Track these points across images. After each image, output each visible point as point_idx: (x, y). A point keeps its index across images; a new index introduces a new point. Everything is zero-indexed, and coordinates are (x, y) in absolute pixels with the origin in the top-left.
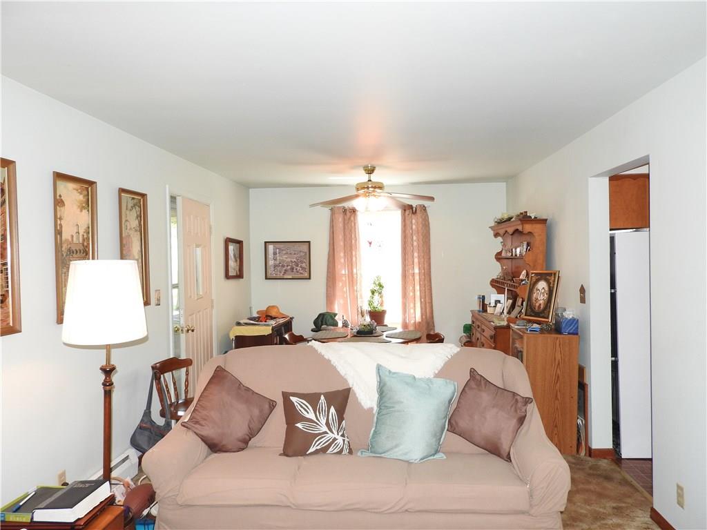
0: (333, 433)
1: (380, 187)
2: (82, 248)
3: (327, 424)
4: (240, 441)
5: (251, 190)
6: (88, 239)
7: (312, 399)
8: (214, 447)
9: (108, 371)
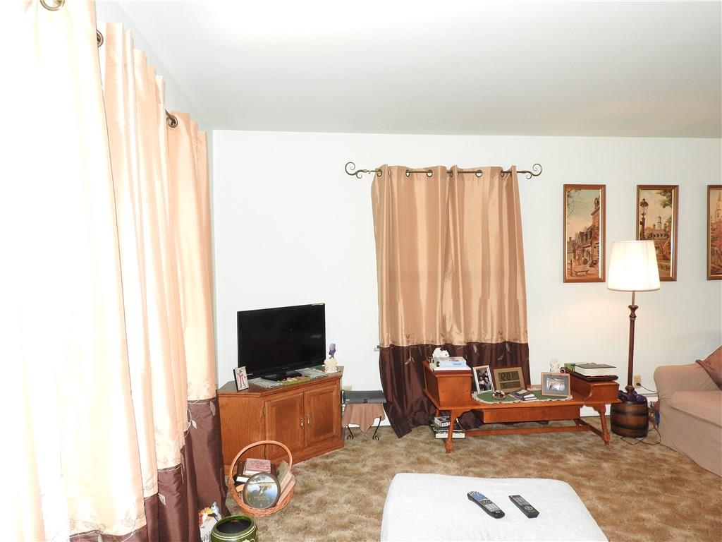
6: (670, 226)
8: (720, 386)
9: (633, 308)
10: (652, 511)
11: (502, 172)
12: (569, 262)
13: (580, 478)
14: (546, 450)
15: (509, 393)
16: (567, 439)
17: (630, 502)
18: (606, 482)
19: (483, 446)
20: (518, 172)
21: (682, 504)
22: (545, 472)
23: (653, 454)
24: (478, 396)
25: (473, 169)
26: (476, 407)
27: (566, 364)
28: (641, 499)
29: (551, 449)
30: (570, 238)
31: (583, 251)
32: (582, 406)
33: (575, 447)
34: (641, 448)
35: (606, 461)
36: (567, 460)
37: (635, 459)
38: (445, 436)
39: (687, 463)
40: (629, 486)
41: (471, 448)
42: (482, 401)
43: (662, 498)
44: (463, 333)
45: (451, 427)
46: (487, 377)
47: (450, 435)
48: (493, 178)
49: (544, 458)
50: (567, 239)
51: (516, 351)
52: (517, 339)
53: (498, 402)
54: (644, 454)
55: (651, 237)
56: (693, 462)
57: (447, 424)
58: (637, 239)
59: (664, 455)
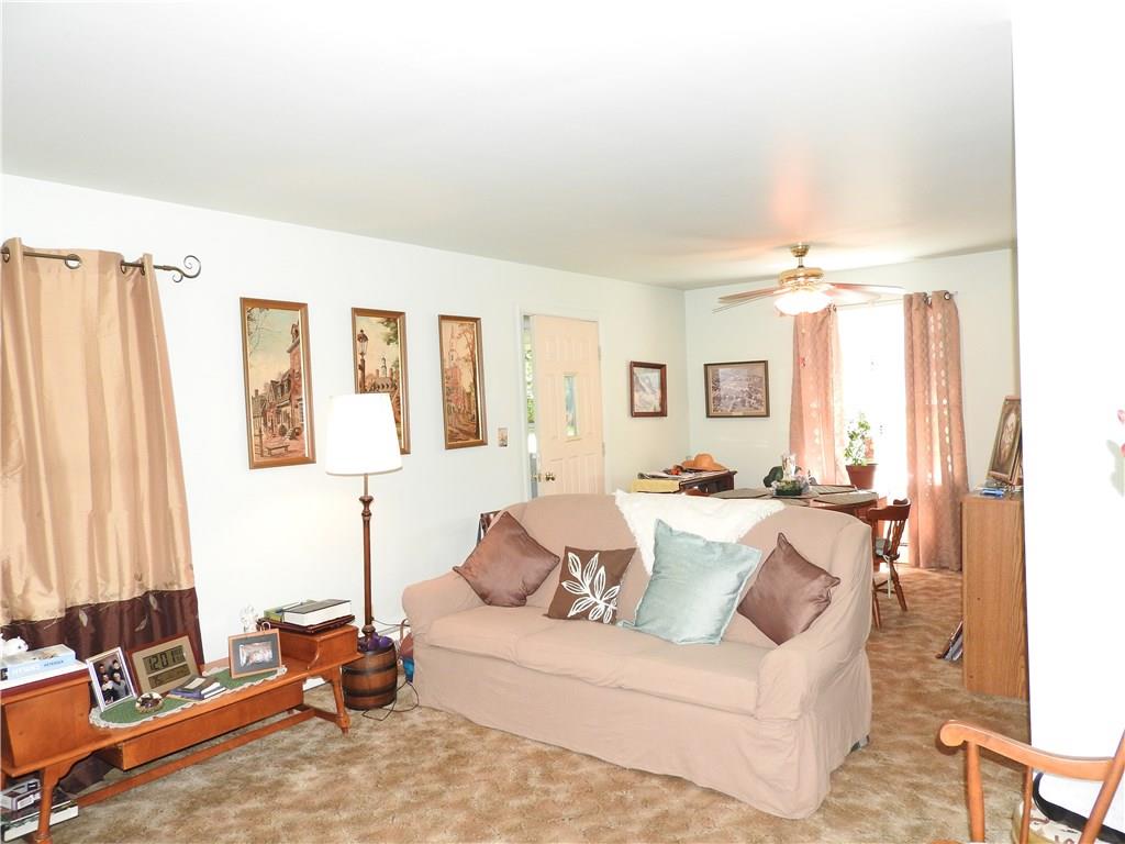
0: (594, 596)
1: (817, 274)
2: (389, 382)
3: (591, 586)
4: (512, 595)
5: (687, 293)
6: (397, 372)
7: (585, 556)
8: (486, 598)
9: (367, 502)
10: (444, 826)
11: (123, 263)
12: (257, 433)
13: (322, 812)
14: (249, 780)
15: (168, 693)
16: (279, 746)
17: (409, 825)
18: (364, 802)
19: (121, 816)
20: (156, 267)
21: (476, 795)
22: (259, 827)
23: (414, 726)
24: (104, 716)
25: (59, 251)
26: (105, 743)
27: (267, 613)
28: (421, 811)
29: (258, 774)
30: (257, 391)
31: (278, 413)
32: (304, 680)
33: (298, 756)
34: (396, 721)
35: (353, 763)
36: (291, 786)
37: (392, 745)
38: (31, 826)
39: (460, 726)
40: (399, 795)
41: (95, 833)
42: (113, 725)
43: (449, 797)
44: (55, 593)
45: (46, 804)
46: (120, 671)
47: (43, 820)
48: (105, 273)
49: (249, 797)
50: (252, 394)
51: (171, 608)
52: (171, 584)
53: (151, 718)
54: (402, 731)
55: (375, 388)
56: (468, 722)
57: (31, 799)
58: (356, 392)
59: (428, 723)
